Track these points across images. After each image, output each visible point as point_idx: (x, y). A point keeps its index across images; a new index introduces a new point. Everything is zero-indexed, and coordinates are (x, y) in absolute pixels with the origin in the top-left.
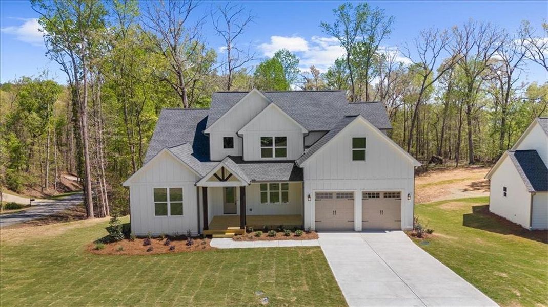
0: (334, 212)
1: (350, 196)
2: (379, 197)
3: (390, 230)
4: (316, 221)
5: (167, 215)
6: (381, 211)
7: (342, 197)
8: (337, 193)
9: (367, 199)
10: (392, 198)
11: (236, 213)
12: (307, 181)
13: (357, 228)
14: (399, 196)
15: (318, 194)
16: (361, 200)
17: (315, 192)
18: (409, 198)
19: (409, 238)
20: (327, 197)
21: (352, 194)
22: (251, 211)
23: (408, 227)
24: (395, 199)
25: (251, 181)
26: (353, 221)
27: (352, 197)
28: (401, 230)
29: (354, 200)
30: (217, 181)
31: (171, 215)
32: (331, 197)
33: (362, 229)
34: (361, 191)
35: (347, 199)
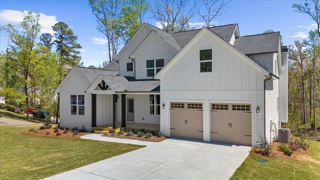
0: (186, 121)
1: (199, 106)
2: (227, 109)
3: (238, 145)
4: (171, 129)
5: (76, 114)
6: (229, 124)
7: (193, 108)
8: (188, 104)
9: (216, 110)
10: (241, 111)
11: (134, 121)
12: (162, 91)
13: (205, 138)
14: (249, 110)
15: (172, 104)
16: (209, 111)
17: (170, 102)
18: (258, 111)
19: (248, 153)
20: (179, 107)
21: (201, 105)
22: (143, 120)
23: (258, 143)
24: (245, 112)
25: (124, 91)
26: (203, 131)
27: (201, 108)
28: (251, 146)
29: (203, 110)
30: (100, 90)
31: (79, 114)
32: (183, 107)
33: (210, 140)
34: (209, 103)
35: (197, 109)
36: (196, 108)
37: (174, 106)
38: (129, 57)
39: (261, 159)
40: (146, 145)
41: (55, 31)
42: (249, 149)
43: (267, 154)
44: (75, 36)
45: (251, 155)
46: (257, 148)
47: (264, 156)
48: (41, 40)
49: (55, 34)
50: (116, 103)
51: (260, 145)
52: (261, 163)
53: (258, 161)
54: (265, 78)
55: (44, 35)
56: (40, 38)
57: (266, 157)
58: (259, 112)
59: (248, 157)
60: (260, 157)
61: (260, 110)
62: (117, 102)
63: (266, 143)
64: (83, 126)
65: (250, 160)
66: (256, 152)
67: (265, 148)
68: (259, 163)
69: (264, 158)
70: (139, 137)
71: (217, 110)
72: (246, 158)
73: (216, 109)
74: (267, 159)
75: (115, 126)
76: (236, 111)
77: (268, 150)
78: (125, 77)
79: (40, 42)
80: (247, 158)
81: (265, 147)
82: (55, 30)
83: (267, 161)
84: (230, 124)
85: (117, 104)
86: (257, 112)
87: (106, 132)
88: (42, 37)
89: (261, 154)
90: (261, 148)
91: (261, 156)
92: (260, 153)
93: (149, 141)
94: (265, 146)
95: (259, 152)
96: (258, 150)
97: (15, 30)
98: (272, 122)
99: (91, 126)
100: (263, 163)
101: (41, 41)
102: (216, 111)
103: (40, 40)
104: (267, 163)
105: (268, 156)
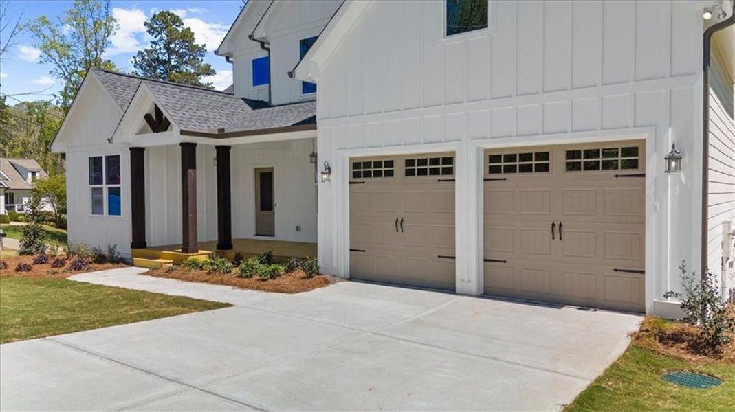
0: (399, 223)
1: (442, 166)
2: (545, 168)
3: (584, 306)
4: (351, 250)
5: (102, 214)
6: (553, 225)
7: (422, 172)
8: (406, 161)
9: (502, 175)
10: (600, 173)
11: (274, 236)
12: (320, 121)
13: (462, 281)
14: (634, 164)
15: (356, 165)
16: (478, 180)
17: (350, 159)
18: (673, 164)
19: (626, 342)
20: (378, 174)
21: (449, 160)
22: (298, 232)
23: (670, 300)
24: (617, 176)
25: (217, 133)
26: (454, 258)
27: (449, 171)
28: (641, 312)
29: (454, 180)
30: (150, 132)
31: (109, 214)
32: (390, 174)
33: (479, 288)
34: (478, 149)
35: (436, 177)
36: (435, 172)
37: (363, 170)
38: (250, 34)
39: (686, 370)
40: (231, 303)
41: (154, 36)
42: (633, 323)
43: (713, 346)
44: (200, 46)
45: (635, 351)
46: (665, 320)
47: (699, 357)
48: (135, 67)
49: (153, 42)
50: (190, 171)
51: (683, 306)
52: (686, 390)
53: (670, 378)
54: (707, 16)
55: (142, 53)
56: (134, 62)
57: (711, 361)
58: (678, 169)
59: (624, 356)
60: (682, 360)
61: (685, 160)
62: (194, 167)
63: (709, 300)
64: (112, 246)
65: (631, 372)
66: (663, 339)
67: (703, 321)
68: (674, 388)
69: (700, 364)
70: (241, 277)
71: (507, 176)
72: (611, 362)
73: (505, 172)
74: (712, 370)
75: (188, 246)
76: (583, 173)
77: (719, 330)
78: (245, 100)
79: (134, 69)
80: (615, 366)
81: (703, 315)
82: (153, 33)
83: (713, 380)
84: (557, 227)
85: (195, 173)
86: (669, 170)
87: (161, 263)
88: (138, 59)
89: (685, 345)
90: (686, 320)
91: (688, 357)
92: (682, 341)
93: (264, 290)
94: (704, 309)
95: (677, 338)
96: (671, 328)
97: (57, 33)
98: (729, 228)
99: (130, 246)
100: (695, 391)
101: (136, 69)
102: (505, 179)
103: (133, 65)
104: (717, 389)
105: (717, 354)
